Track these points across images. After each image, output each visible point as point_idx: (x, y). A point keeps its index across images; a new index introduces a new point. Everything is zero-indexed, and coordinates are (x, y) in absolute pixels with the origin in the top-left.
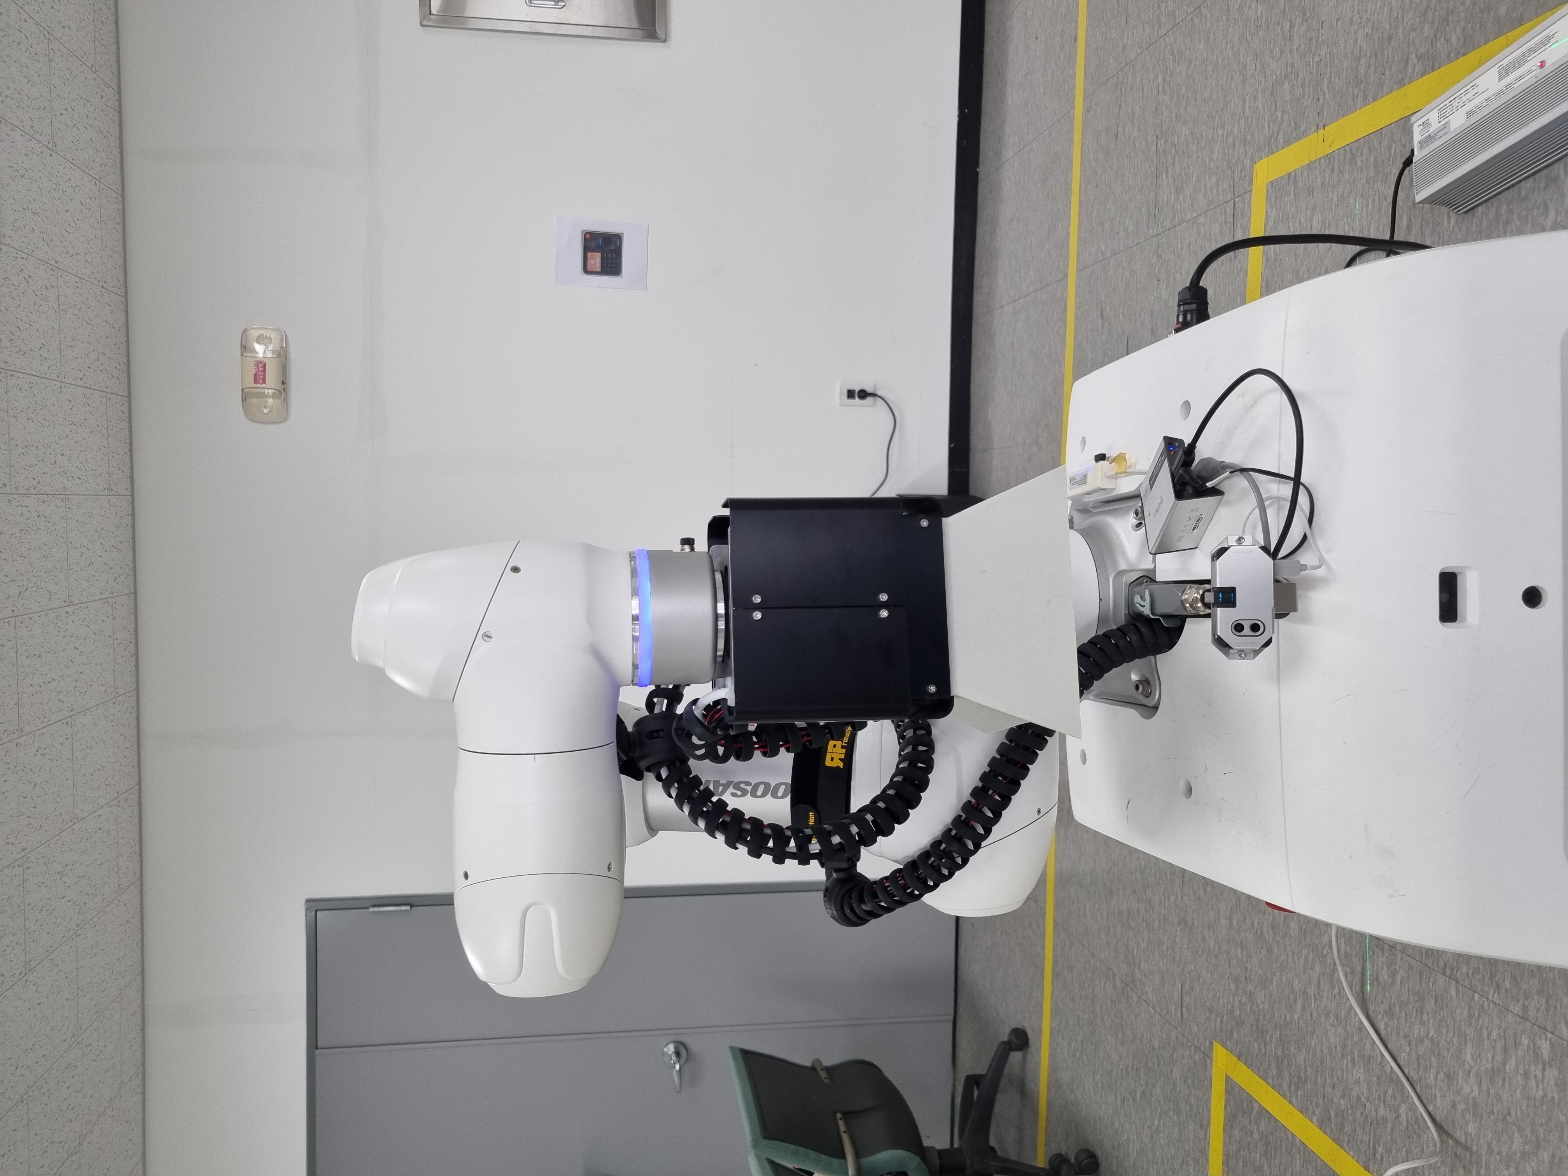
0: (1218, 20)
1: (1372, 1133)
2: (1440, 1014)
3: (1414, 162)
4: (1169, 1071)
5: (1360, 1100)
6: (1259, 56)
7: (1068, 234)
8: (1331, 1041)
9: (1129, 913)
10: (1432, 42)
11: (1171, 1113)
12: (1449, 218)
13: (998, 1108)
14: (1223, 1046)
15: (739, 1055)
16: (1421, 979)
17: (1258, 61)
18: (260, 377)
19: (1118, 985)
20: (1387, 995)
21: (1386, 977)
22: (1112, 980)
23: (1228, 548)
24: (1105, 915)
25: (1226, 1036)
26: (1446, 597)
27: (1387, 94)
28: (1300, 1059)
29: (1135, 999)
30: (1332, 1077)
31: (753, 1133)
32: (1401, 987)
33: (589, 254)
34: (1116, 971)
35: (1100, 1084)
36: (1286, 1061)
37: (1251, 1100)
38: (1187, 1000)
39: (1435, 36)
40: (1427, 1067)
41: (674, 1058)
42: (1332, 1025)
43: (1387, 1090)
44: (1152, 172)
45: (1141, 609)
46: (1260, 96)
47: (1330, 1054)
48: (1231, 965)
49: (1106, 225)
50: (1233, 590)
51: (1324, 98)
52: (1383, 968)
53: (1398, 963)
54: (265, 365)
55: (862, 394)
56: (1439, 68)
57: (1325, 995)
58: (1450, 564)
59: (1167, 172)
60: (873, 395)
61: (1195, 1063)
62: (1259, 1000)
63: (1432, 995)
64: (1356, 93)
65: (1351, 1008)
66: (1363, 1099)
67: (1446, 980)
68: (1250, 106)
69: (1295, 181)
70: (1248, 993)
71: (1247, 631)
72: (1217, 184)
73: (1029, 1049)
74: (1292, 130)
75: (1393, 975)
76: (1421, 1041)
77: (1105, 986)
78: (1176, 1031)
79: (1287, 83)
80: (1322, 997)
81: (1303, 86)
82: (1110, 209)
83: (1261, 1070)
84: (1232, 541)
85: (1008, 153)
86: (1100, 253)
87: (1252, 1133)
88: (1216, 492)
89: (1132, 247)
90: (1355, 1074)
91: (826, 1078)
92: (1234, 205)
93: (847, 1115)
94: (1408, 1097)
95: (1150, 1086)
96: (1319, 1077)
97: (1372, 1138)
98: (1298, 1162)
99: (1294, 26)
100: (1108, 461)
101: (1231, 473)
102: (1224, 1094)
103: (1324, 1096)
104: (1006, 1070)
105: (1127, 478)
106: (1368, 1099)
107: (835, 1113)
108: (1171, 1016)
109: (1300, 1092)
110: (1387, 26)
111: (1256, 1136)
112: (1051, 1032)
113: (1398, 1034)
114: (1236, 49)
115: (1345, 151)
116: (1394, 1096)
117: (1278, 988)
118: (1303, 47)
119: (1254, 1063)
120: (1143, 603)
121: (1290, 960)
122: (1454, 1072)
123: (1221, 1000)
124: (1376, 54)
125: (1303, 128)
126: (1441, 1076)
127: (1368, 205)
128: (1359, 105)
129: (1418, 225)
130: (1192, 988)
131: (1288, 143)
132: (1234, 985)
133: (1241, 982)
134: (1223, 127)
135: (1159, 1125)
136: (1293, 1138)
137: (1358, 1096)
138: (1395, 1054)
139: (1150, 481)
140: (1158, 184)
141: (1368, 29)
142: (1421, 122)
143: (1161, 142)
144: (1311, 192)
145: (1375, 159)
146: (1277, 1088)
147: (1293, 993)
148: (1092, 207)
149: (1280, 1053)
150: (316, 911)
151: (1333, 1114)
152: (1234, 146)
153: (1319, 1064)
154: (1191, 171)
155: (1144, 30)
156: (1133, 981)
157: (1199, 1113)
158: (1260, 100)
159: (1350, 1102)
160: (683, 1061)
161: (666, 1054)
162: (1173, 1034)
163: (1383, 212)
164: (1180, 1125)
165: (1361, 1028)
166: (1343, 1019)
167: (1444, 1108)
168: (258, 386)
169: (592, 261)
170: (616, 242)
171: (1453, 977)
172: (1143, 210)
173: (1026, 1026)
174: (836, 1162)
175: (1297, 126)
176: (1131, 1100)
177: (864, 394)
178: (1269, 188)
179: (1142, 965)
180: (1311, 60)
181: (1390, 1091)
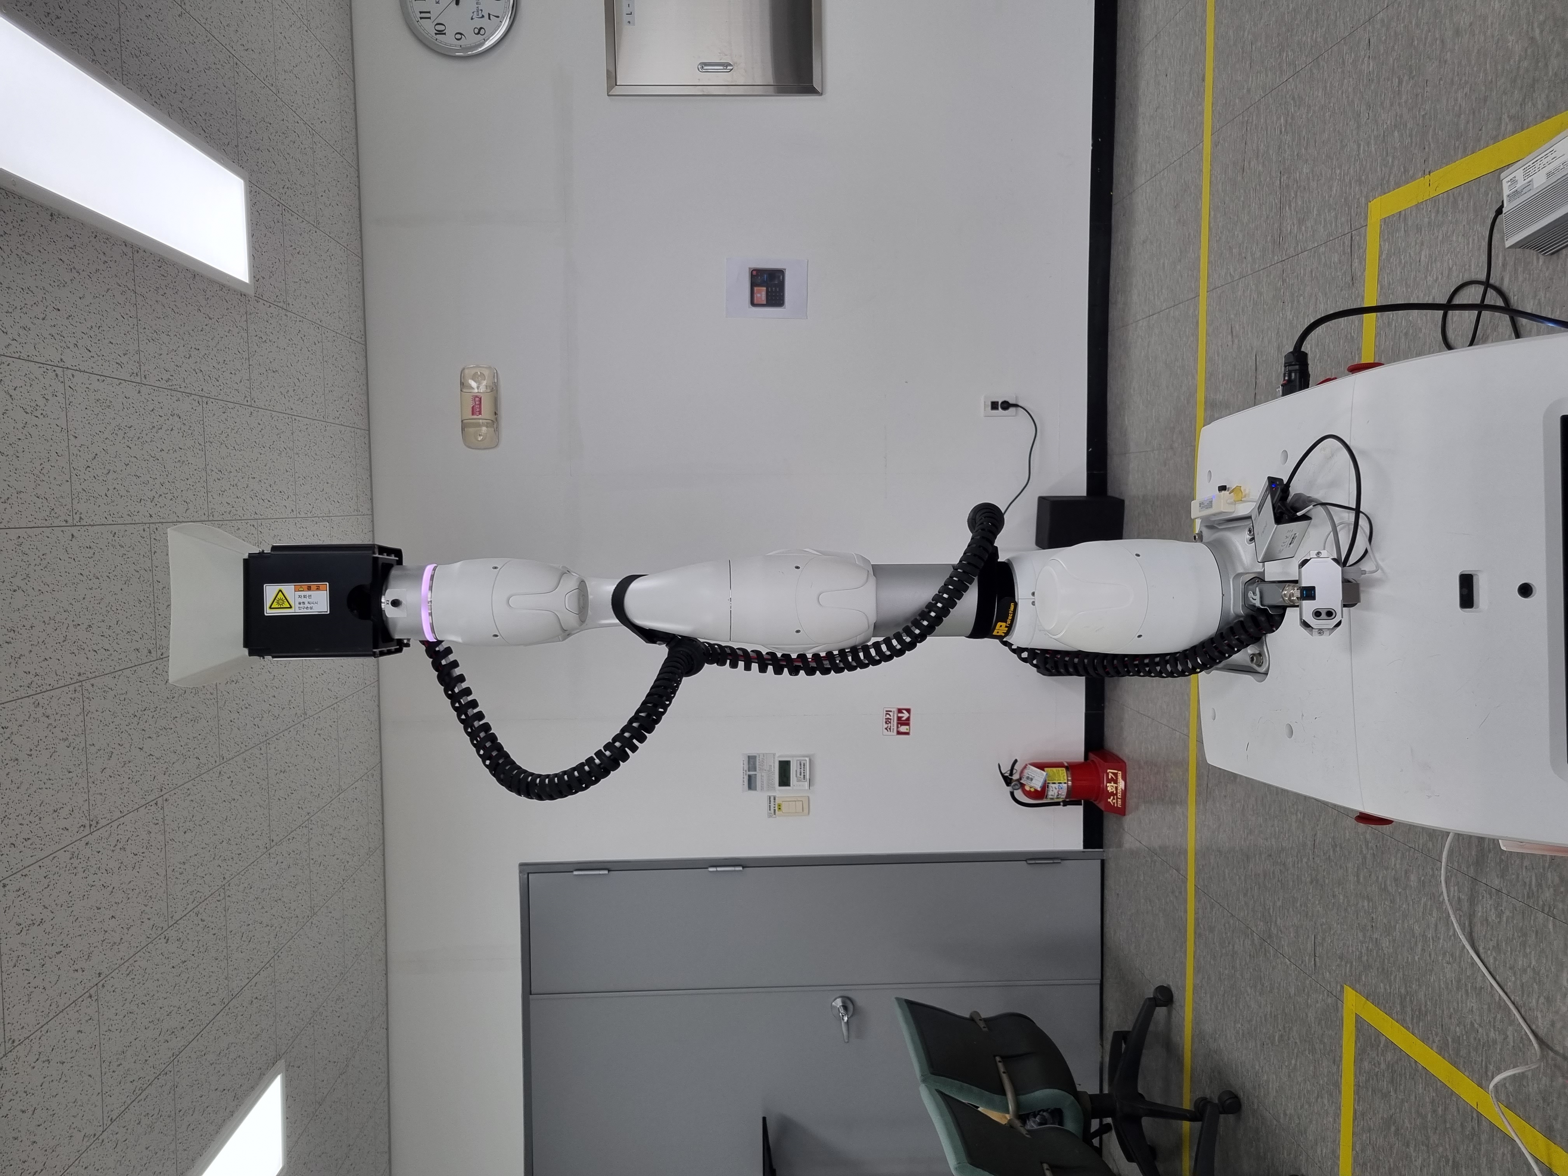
0: (1334, 72)
1: (1484, 1053)
2: (1540, 947)
3: (1504, 212)
4: (1304, 1014)
5: (1474, 1026)
6: (1372, 106)
7: (1199, 257)
8: (1447, 977)
9: (1265, 876)
10: (1521, 105)
11: (1307, 1052)
12: (1538, 259)
13: (1144, 1061)
14: (1353, 989)
15: (905, 1004)
16: (1523, 917)
17: (1371, 111)
18: (476, 409)
19: (1256, 941)
20: (1495, 933)
21: (1494, 918)
22: (1250, 937)
23: (1309, 560)
24: (1243, 878)
25: (1356, 980)
26: (1465, 591)
27: (1484, 148)
28: (1421, 995)
29: (1272, 952)
30: (1449, 1008)
31: (922, 1070)
32: (1507, 926)
33: (755, 288)
34: (1254, 929)
35: (1241, 1032)
36: (1408, 997)
37: (1379, 1034)
38: (1319, 949)
39: (1524, 100)
40: (1530, 993)
41: (842, 1010)
42: (1448, 963)
43: (1496, 1016)
44: (1276, 204)
45: (1254, 601)
46: (1373, 142)
47: (1447, 988)
48: (1359, 916)
49: (1234, 250)
50: (1313, 588)
51: (1429, 148)
52: (1491, 910)
53: (1504, 904)
54: (481, 399)
55: (1005, 405)
56: (1527, 128)
57: (1442, 937)
58: (1467, 569)
59: (1290, 206)
60: (1016, 406)
61: (1328, 1006)
62: (1384, 945)
63: (1533, 931)
64: (1457, 145)
65: (1464, 946)
66: (1476, 1026)
67: (1544, 917)
68: (1364, 150)
69: (1405, 219)
70: (1374, 940)
71: (1324, 616)
72: (1336, 218)
73: (1174, 1005)
74: (1402, 174)
75: (1500, 915)
76: (1524, 971)
77: (1243, 943)
78: (1310, 979)
79: (1396, 132)
80: (1439, 939)
81: (1411, 136)
82: (1238, 237)
83: (1387, 1008)
84: (1313, 554)
85: (1140, 179)
86: (1229, 275)
87: (1379, 1064)
88: (1306, 518)
89: (1259, 271)
90: (1468, 1004)
91: (984, 1027)
92: (1352, 237)
93: (1005, 1059)
94: (1515, 1019)
95: (1287, 1030)
96: (1437, 1009)
97: (1484, 1059)
98: (1421, 1085)
99: (1402, 81)
100: (1228, 491)
101: (1314, 506)
102: (1354, 1031)
103: (1442, 1025)
104: (1152, 1028)
105: (1242, 504)
106: (1480, 1025)
107: (995, 1056)
108: (1305, 965)
109: (1421, 1024)
110: (1483, 88)
111: (1383, 1066)
112: (1194, 989)
113: (1505, 966)
114: (1350, 99)
115: (1448, 196)
116: (1502, 1021)
117: (1400, 934)
118: (1410, 101)
119: (1381, 1002)
120: (1254, 597)
121: (1411, 907)
122: (1552, 996)
123: (1350, 948)
124: (1474, 113)
125: (1411, 173)
126: (1542, 1000)
127: (1468, 244)
128: (1460, 156)
129: (1512, 263)
130: (1324, 939)
131: (1398, 185)
132: (1362, 934)
133: (1368, 931)
134: (1340, 167)
135: (1296, 1064)
136: (1416, 1065)
137: (1471, 1022)
138: (1502, 984)
139: (1258, 509)
140: (1282, 215)
141: (1467, 90)
142: (1508, 179)
143: (1284, 178)
144: (1419, 229)
145: (1475, 204)
146: (1402, 1022)
147: (1414, 937)
148: (1221, 232)
149: (1403, 991)
150: (528, 874)
151: (1450, 1040)
152: (1351, 184)
153: (1437, 998)
154: (1312, 205)
155: (1267, 76)
156: (1270, 937)
157: (1332, 1050)
158: (1373, 146)
159: (1465, 1029)
160: (850, 1013)
161: (835, 1007)
162: (1308, 982)
163: (1481, 251)
164: (1315, 1063)
165: (1473, 963)
166: (1457, 958)
167: (1544, 1027)
168: (475, 417)
169: (759, 295)
170: (779, 277)
171: (1550, 914)
172: (1269, 238)
173: (1171, 984)
174: (997, 1098)
175: (1406, 171)
176: (1270, 1045)
177: (1006, 405)
178: (1382, 224)
179: (1278, 922)
180: (1417, 113)
181: (1499, 1016)
